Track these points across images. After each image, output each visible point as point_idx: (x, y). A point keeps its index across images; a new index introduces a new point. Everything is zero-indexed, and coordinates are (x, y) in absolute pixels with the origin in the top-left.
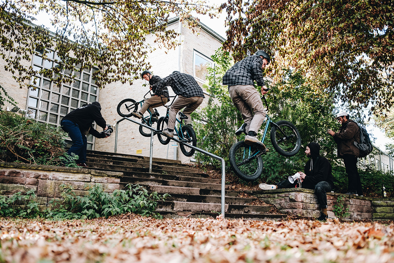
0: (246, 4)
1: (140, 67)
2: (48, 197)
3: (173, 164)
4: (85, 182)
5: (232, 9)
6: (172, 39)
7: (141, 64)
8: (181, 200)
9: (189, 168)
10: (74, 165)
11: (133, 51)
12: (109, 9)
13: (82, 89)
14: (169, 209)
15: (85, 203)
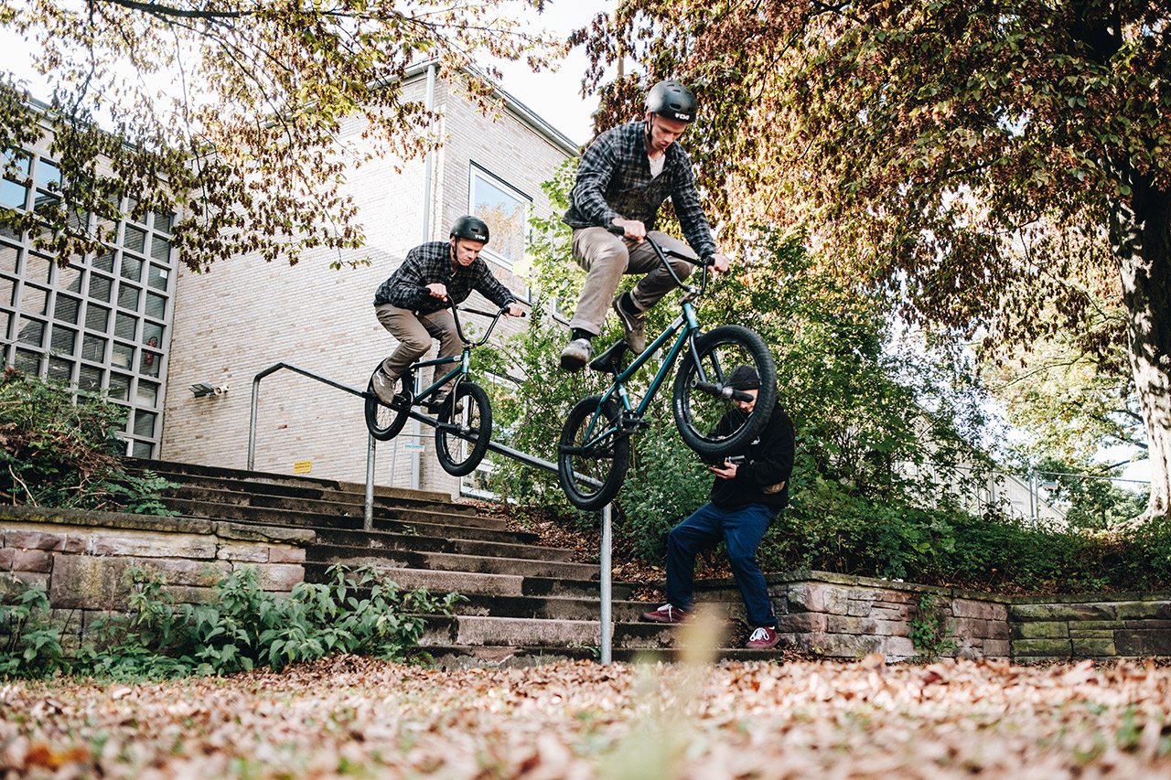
0: (644, 33)
1: (320, 209)
2: (84, 609)
3: (429, 503)
4: (199, 560)
5: (601, 48)
6: (418, 128)
7: (326, 203)
8: (473, 611)
9: (477, 516)
10: (155, 508)
11: (300, 162)
12: (223, 30)
13: (122, 275)
14: (443, 641)
15: (208, 626)
